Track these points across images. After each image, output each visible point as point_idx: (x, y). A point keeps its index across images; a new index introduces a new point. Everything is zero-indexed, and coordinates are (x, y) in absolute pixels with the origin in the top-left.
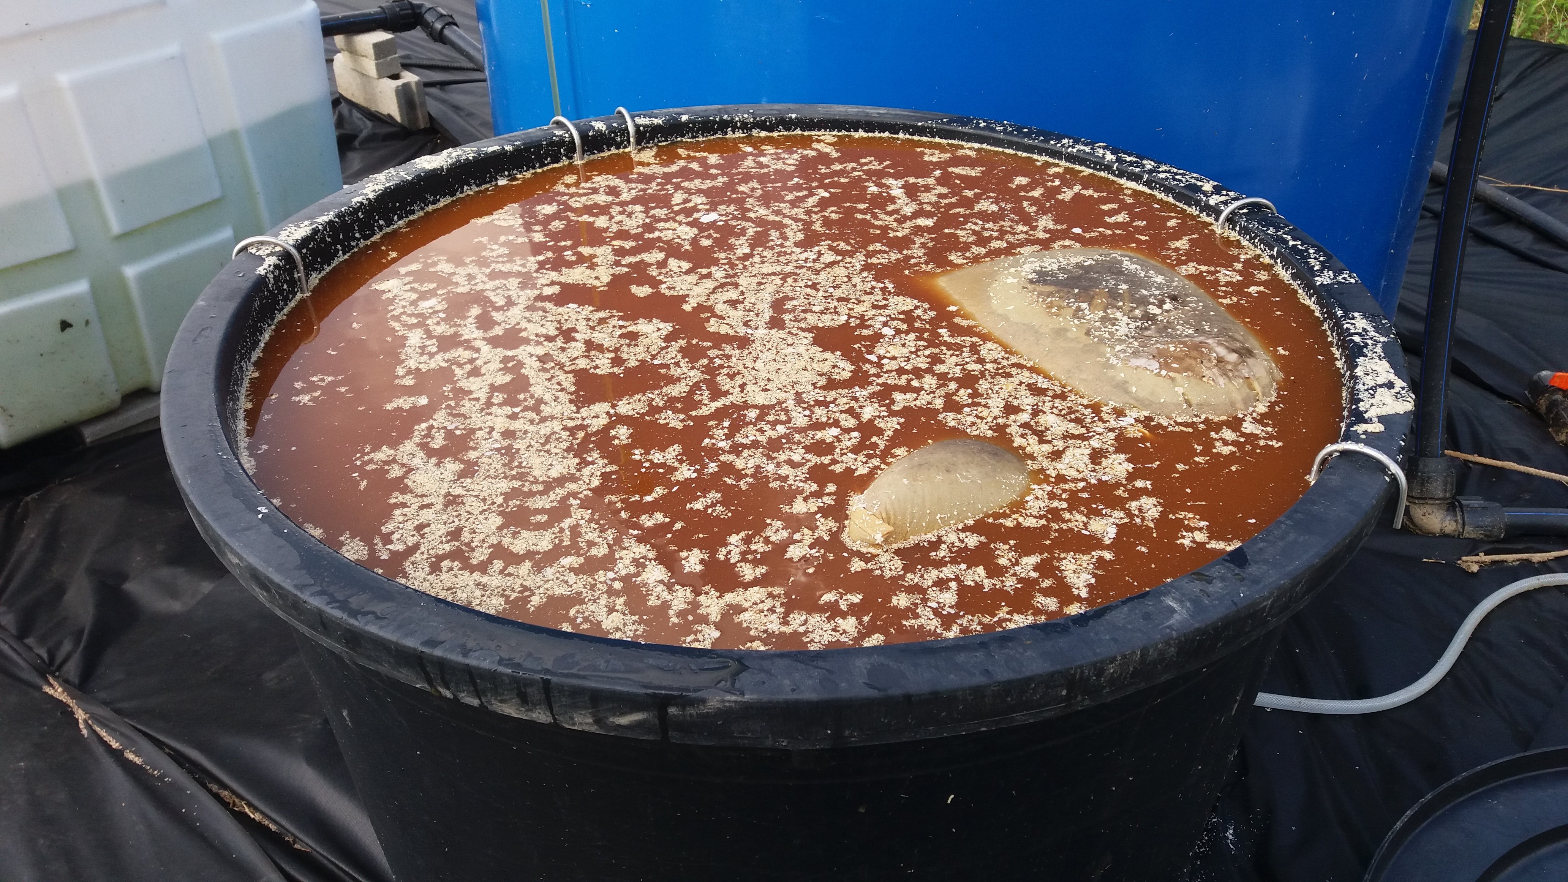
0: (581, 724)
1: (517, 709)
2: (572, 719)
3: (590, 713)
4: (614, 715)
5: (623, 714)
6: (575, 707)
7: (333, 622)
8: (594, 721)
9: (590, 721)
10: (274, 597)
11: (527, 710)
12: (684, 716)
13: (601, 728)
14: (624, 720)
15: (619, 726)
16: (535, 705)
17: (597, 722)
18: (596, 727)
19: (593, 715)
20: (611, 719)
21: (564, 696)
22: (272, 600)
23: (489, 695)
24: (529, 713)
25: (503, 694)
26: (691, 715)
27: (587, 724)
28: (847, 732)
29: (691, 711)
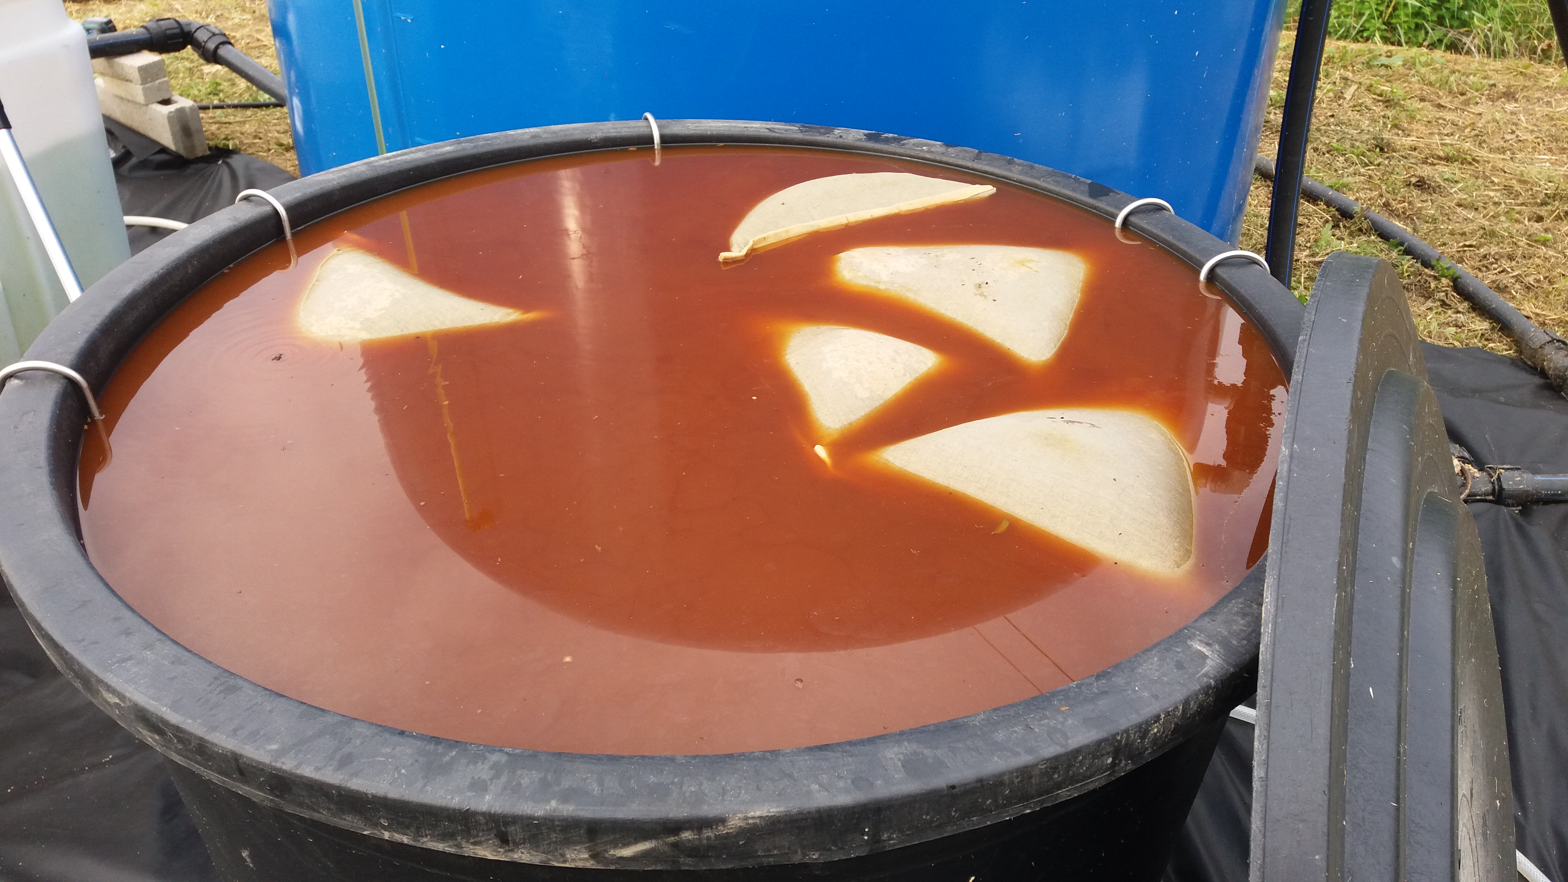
0: (573, 860)
1: (494, 851)
2: (563, 855)
3: (586, 848)
4: (616, 847)
5: (626, 845)
6: (568, 842)
7: (253, 767)
8: (590, 856)
9: (586, 856)
10: (170, 741)
11: (506, 851)
12: (700, 839)
13: (598, 862)
14: (627, 852)
15: (621, 858)
16: (517, 845)
17: (594, 857)
18: (592, 862)
19: (589, 849)
20: (612, 852)
21: (555, 832)
22: (167, 743)
23: (459, 838)
24: (510, 854)
25: (477, 836)
26: (708, 838)
27: (581, 859)
28: (886, 836)
29: (708, 833)
